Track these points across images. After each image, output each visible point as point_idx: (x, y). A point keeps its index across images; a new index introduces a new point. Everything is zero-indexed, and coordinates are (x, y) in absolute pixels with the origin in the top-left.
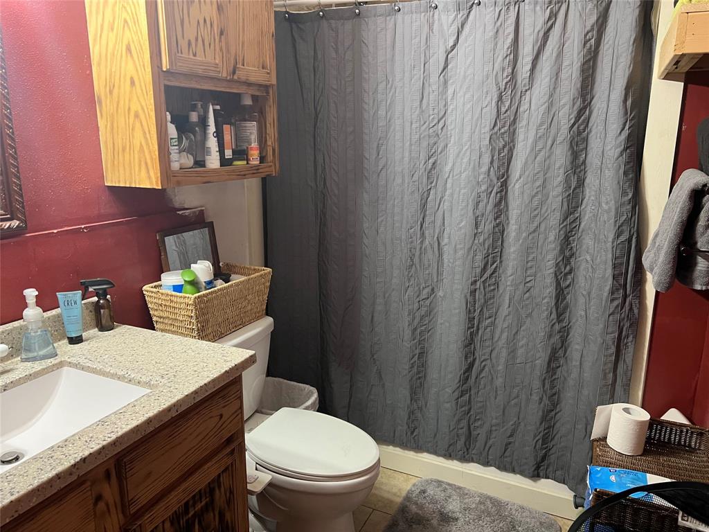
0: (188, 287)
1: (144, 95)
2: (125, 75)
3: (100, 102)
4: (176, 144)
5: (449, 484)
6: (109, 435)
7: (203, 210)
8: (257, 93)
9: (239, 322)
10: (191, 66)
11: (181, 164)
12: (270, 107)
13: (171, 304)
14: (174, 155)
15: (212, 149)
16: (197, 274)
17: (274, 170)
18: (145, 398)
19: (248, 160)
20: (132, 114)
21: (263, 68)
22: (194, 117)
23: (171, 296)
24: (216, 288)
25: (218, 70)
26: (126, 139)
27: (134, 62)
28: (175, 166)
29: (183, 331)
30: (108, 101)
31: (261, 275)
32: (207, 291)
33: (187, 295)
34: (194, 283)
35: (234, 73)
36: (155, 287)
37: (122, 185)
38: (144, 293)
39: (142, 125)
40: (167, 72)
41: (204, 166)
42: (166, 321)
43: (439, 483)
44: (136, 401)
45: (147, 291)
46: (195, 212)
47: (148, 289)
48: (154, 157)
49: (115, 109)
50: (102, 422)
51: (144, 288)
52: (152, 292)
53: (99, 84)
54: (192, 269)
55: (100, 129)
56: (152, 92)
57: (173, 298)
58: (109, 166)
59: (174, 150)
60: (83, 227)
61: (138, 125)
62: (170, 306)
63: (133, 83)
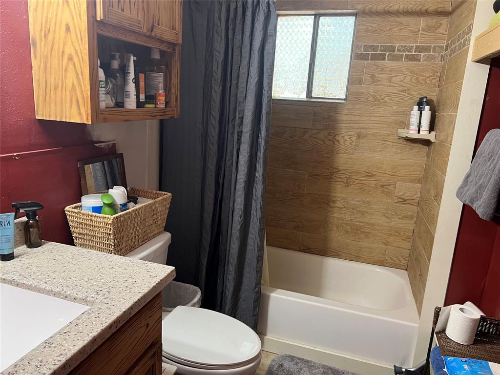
0: (106, 209)
1: (78, 41)
2: (61, 22)
3: (35, 44)
4: (104, 86)
5: (299, 359)
6: (58, 358)
7: (115, 144)
8: (167, 50)
9: (145, 238)
10: (120, 19)
11: (107, 104)
12: (176, 61)
13: (91, 223)
14: (102, 96)
15: (131, 92)
16: (114, 198)
17: (176, 114)
18: (85, 315)
19: (156, 104)
20: (66, 57)
21: (173, 29)
22: (115, 64)
23: (91, 216)
24: (130, 210)
25: (141, 26)
26: (59, 79)
27: (70, 10)
28: (103, 105)
29: (101, 246)
30: (43, 44)
31: (164, 199)
32: (123, 213)
33: (107, 216)
34: (112, 206)
35: (152, 30)
36: (75, 208)
37: (52, 119)
38: (66, 213)
39: (75, 67)
40: (101, 21)
41: (123, 106)
42: (85, 237)
43: (292, 358)
44: (77, 319)
45: (69, 212)
46: (108, 145)
47: (71, 210)
48: (85, 96)
49: (49, 52)
50: (48, 343)
51: (67, 208)
52: (74, 212)
53: (34, 28)
54: (109, 193)
55: (33, 68)
56: (87, 39)
57: (93, 218)
58: (40, 102)
59: (102, 91)
60: (15, 154)
61: (71, 66)
62: (90, 225)
63: (68, 29)
